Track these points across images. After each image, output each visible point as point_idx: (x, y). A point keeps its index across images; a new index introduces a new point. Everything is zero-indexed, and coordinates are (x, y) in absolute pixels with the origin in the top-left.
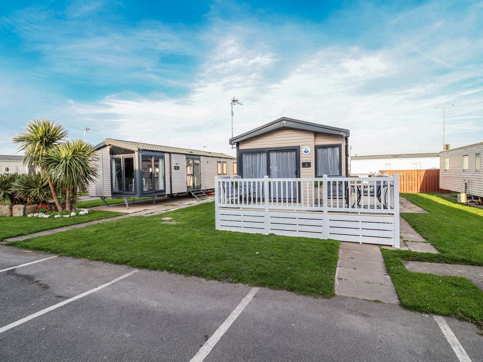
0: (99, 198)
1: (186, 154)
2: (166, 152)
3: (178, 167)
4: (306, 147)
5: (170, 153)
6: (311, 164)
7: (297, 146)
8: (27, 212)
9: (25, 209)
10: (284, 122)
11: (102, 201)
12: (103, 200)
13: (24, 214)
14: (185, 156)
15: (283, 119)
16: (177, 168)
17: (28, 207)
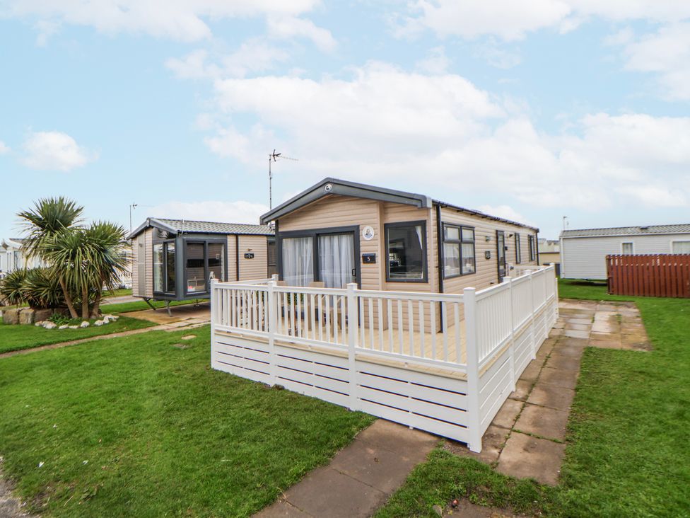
0: (141, 299)
1: (266, 235)
2: (229, 234)
3: (253, 255)
4: (367, 227)
5: (237, 235)
6: (376, 258)
7: (354, 226)
8: (36, 318)
9: (34, 315)
10: (330, 186)
11: (145, 303)
12: (147, 301)
13: (33, 322)
14: (265, 239)
15: (328, 181)
16: (249, 256)
17: (39, 312)
